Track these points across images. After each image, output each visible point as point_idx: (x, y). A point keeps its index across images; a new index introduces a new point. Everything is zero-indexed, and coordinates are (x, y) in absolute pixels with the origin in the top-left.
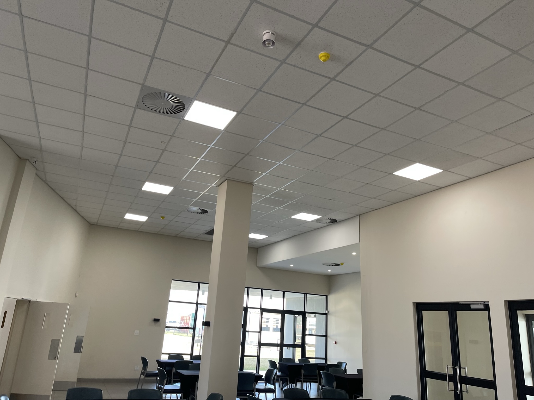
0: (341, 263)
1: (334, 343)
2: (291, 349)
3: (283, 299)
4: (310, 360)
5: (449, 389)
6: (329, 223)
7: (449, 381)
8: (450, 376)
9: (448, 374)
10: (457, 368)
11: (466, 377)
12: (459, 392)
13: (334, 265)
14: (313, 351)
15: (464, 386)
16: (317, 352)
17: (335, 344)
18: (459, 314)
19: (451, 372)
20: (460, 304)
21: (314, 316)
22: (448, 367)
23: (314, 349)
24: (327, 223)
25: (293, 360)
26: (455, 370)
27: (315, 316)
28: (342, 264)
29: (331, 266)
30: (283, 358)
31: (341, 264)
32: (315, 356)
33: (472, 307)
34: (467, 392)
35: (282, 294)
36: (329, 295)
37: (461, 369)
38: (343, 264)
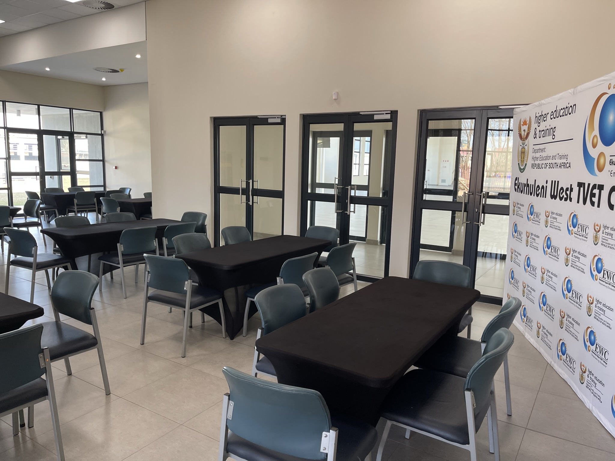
0: (120, 69)
1: (113, 168)
2: (56, 177)
3: (37, 116)
4: (84, 188)
5: (241, 201)
6: (101, 9)
7: (242, 194)
8: (243, 189)
9: (241, 188)
10: (251, 181)
11: (258, 189)
12: (251, 203)
13: (110, 72)
14: (87, 179)
15: (255, 197)
16: (91, 179)
17: (116, 169)
18: (257, 129)
19: (244, 186)
20: (259, 118)
21: (85, 137)
22: (241, 181)
23: (88, 176)
24: (99, 9)
25: (60, 189)
26: (248, 184)
27: (87, 137)
28: (122, 70)
29: (106, 72)
30: (46, 188)
31: (120, 71)
32: (90, 184)
33: (270, 121)
34: (257, 203)
35: (35, 110)
36: (104, 111)
37: (254, 182)
38: (124, 70)
